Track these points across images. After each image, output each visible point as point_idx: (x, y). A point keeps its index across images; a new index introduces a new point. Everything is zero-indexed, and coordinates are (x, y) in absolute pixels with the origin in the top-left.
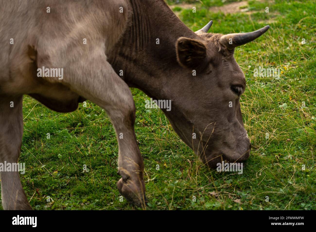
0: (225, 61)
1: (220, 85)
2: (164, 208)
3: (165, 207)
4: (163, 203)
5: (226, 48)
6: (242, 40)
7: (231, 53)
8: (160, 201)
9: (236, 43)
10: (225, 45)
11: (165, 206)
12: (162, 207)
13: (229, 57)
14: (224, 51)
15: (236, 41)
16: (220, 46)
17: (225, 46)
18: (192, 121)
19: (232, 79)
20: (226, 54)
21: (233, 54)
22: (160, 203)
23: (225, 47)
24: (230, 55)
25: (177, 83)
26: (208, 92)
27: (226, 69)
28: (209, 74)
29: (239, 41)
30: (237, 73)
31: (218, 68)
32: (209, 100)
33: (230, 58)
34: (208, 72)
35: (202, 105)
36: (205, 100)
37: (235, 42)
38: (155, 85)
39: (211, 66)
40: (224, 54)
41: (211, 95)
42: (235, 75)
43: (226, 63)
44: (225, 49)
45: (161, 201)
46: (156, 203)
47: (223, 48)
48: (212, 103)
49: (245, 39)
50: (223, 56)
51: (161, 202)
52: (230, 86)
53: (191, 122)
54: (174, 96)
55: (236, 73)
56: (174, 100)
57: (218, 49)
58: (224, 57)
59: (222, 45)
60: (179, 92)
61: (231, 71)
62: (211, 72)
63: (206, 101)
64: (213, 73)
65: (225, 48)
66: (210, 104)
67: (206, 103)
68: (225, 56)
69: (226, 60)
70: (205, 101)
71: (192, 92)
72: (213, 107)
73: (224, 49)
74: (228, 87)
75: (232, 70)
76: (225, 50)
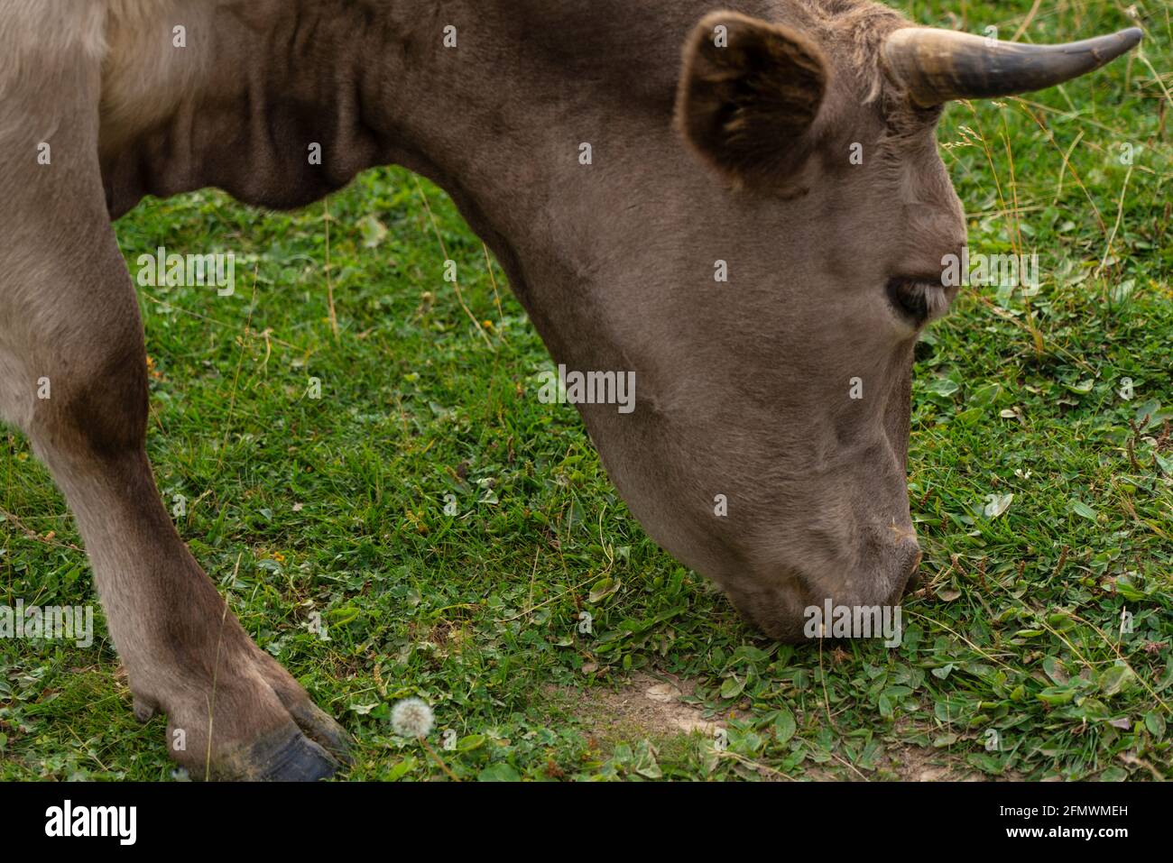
0: (890, 157)
1: (837, 268)
2: (1083, 243)
3: (1090, 242)
4: (1080, 225)
5: (903, 94)
6: (991, 76)
7: (922, 119)
8: (1071, 219)
9: (958, 81)
10: (906, 78)
11: (1088, 239)
12: (1078, 239)
13: (908, 141)
14: (891, 107)
15: (962, 77)
16: (877, 76)
17: (902, 82)
18: (663, 406)
19: (904, 244)
20: (900, 122)
21: (933, 125)
22: (1069, 226)
23: (898, 89)
24: (919, 130)
25: (625, 195)
26: (767, 285)
27: (880, 192)
28: (791, 198)
29: (976, 77)
30: (933, 216)
31: (846, 180)
32: (769, 324)
33: (915, 145)
34: (790, 191)
35: (728, 335)
36: (746, 317)
37: (954, 75)
38: (510, 179)
39: (814, 164)
40: (890, 119)
41: (783, 301)
42: (923, 224)
43: (890, 163)
44: (899, 99)
45: (1075, 218)
46: (1056, 227)
47: (889, 90)
48: (777, 342)
49: (1005, 75)
50: (885, 131)
51: (1076, 223)
52: (886, 280)
53: (657, 408)
54: (597, 254)
55: (925, 213)
56: (593, 272)
57: (868, 88)
58: (889, 135)
59: (886, 75)
60: (620, 242)
61: (905, 206)
62: (805, 192)
63: (749, 325)
64: (815, 200)
65: (901, 95)
66: (768, 341)
67: (749, 334)
68: (893, 130)
69: (895, 151)
70: (748, 321)
71: (684, 258)
72: (782, 359)
73: (896, 95)
74: (873, 283)
75: (912, 200)
76: (897, 102)
